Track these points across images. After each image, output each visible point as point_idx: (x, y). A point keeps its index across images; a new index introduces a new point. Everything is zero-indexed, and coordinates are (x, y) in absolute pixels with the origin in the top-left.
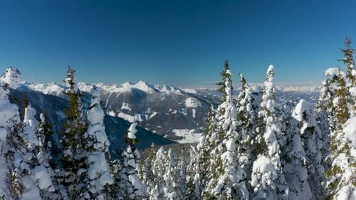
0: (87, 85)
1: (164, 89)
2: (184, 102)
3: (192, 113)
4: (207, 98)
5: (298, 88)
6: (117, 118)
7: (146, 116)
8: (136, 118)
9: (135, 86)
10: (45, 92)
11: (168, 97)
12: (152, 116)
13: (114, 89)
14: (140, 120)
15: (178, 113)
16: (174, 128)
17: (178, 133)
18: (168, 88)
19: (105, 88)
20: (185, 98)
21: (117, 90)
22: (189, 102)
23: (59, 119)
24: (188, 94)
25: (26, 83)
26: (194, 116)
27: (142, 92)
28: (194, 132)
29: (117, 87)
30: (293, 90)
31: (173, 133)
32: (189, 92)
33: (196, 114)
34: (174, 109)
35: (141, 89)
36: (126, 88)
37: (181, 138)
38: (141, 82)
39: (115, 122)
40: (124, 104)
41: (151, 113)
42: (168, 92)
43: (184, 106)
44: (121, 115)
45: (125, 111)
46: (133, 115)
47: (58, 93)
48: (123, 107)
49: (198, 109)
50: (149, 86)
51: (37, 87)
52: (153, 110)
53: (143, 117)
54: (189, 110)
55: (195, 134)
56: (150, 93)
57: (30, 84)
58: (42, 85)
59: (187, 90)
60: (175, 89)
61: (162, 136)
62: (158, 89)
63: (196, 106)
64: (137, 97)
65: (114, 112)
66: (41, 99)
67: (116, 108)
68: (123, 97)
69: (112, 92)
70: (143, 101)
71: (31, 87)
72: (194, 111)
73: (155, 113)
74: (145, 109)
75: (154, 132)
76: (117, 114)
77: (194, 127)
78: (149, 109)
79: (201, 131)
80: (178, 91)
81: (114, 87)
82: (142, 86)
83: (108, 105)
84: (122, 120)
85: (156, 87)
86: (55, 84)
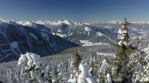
0: (43, 21)
1: (76, 23)
2: (85, 29)
3: (88, 33)
4: (94, 27)
5: (136, 22)
6: (56, 36)
7: (68, 35)
8: (64, 36)
9: (63, 22)
10: (24, 25)
11: (78, 27)
12: (71, 35)
13: (54, 23)
14: (66, 36)
15: (82, 33)
16: (80, 40)
17: (82, 42)
18: (77, 23)
19: (50, 23)
20: (85, 27)
22: (86, 29)
24: (86, 25)
25: (14, 21)
26: (89, 35)
27: (66, 24)
28: (88, 41)
29: (56, 22)
30: (133, 23)
31: (80, 42)
32: (87, 24)
33: (89, 34)
34: (80, 32)
35: (66, 23)
36: (59, 23)
37: (83, 44)
38: (66, 20)
39: (55, 37)
40: (59, 30)
41: (71, 34)
42: (77, 24)
43: (84, 30)
44: (57, 34)
45: (59, 33)
46: (63, 34)
47: (30, 25)
48: (58, 31)
49: (90, 32)
50: (69, 22)
51: (20, 23)
52: (71, 32)
53: (67, 35)
54: (86, 32)
56: (70, 25)
57: (16, 21)
58: (22, 22)
59: (86, 24)
60: (81, 23)
61: (75, 43)
62: (73, 23)
63: (89, 30)
64: (64, 26)
65: (55, 33)
66: (22, 29)
67: (55, 31)
68: (58, 27)
70: (67, 28)
71: (17, 22)
72: (89, 32)
73: (72, 34)
74: (68, 32)
75: (72, 41)
76: (56, 34)
77: (89, 39)
78: (69, 32)
79: (91, 41)
80: (82, 24)
81: (54, 22)
82: (66, 22)
83: (52, 30)
84: (58, 36)
85: (72, 22)
86: (28, 21)
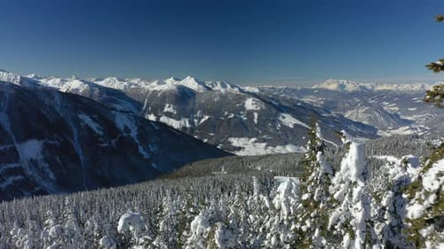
0: (120, 80)
1: (218, 87)
2: (244, 104)
3: (253, 117)
4: (273, 99)
5: (396, 86)
6: (158, 122)
7: (196, 121)
8: (183, 123)
9: (181, 83)
10: (63, 90)
11: (223, 97)
12: (203, 120)
13: (154, 86)
14: (188, 125)
15: (235, 117)
16: (231, 136)
17: (235, 142)
18: (223, 86)
19: (143, 84)
20: (244, 98)
21: (158, 88)
22: (250, 104)
23: (82, 124)
24: (248, 93)
25: (35, 77)
26: (256, 121)
27: (190, 90)
28: (256, 142)
29: (159, 84)
30: (389, 88)
31: (230, 143)
32: (250, 91)
33: (258, 119)
34: (230, 113)
35: (188, 86)
36: (170, 84)
37: (239, 149)
38: (189, 77)
39: (156, 128)
40: (167, 105)
41: (202, 117)
42: (223, 90)
43: (243, 108)
44: (163, 119)
45: (169, 115)
46: (179, 119)
47: (81, 91)
48: (166, 109)
49: (261, 113)
50: (199, 83)
51: (52, 83)
52: (205, 112)
53: (191, 122)
54: (250, 113)
55: (257, 144)
56: (201, 91)
57: (41, 78)
58: (58, 80)
59: (247, 89)
60: (233, 87)
61: (215, 147)
62: (210, 86)
63: (258, 109)
64: (183, 96)
65: (155, 115)
66: (57, 98)
67: (157, 110)
68: (165, 97)
69: (151, 89)
70: (191, 102)
71: (43, 81)
72: (256, 115)
73: (207, 117)
74: (194, 112)
75: (205, 141)
76: (158, 117)
77: (257, 135)
78: (199, 112)
79: (264, 141)
80: (236, 89)
81: (154, 84)
82: (190, 83)
83: (147, 107)
84: (164, 125)
85: (208, 84)
86: (77, 78)
